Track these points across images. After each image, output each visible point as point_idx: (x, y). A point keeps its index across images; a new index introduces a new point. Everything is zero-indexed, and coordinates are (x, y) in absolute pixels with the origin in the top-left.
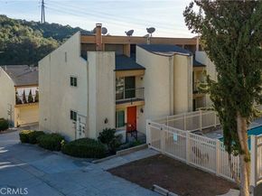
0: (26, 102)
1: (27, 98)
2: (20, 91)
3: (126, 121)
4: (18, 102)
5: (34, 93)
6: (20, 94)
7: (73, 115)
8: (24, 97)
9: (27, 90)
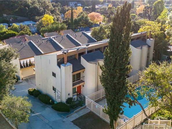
0: (25, 67)
1: (25, 65)
2: (22, 61)
3: (76, 91)
4: (21, 67)
5: (28, 62)
6: (22, 63)
7: (54, 89)
8: (24, 64)
9: (25, 61)
